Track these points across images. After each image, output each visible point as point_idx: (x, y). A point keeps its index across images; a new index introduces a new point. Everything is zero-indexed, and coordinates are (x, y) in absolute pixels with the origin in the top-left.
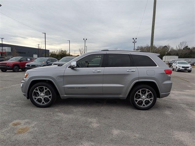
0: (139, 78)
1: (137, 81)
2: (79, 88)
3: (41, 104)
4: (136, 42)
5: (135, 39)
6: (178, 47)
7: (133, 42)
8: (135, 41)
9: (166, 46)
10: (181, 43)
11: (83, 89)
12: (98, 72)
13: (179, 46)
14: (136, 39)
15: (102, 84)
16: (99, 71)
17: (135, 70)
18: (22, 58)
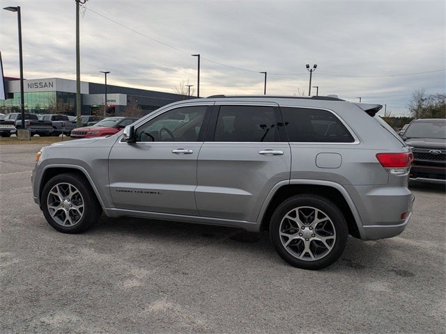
0: (290, 175)
1: (286, 182)
2: (141, 191)
3: (63, 224)
11: (150, 194)
12: (185, 153)
15: (194, 185)
16: (186, 151)
17: (281, 152)
18: (124, 120)
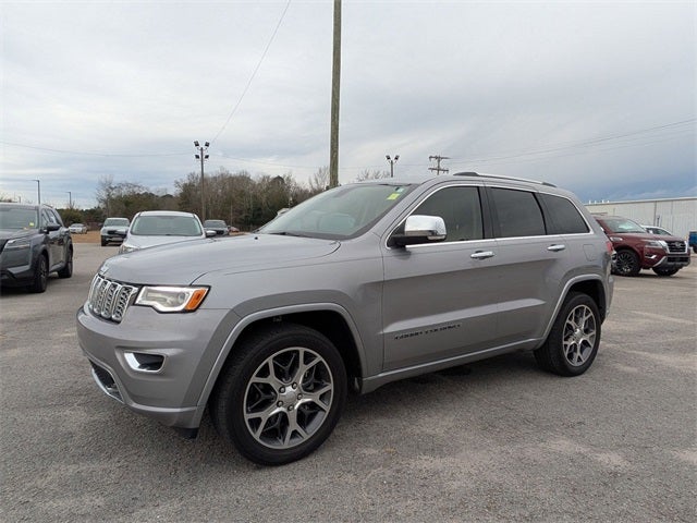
4: (207, 157)
5: (202, 145)
6: (313, 181)
7: (197, 157)
8: (205, 154)
9: (279, 178)
10: (320, 171)
13: (316, 180)
14: (207, 145)
